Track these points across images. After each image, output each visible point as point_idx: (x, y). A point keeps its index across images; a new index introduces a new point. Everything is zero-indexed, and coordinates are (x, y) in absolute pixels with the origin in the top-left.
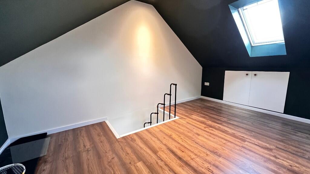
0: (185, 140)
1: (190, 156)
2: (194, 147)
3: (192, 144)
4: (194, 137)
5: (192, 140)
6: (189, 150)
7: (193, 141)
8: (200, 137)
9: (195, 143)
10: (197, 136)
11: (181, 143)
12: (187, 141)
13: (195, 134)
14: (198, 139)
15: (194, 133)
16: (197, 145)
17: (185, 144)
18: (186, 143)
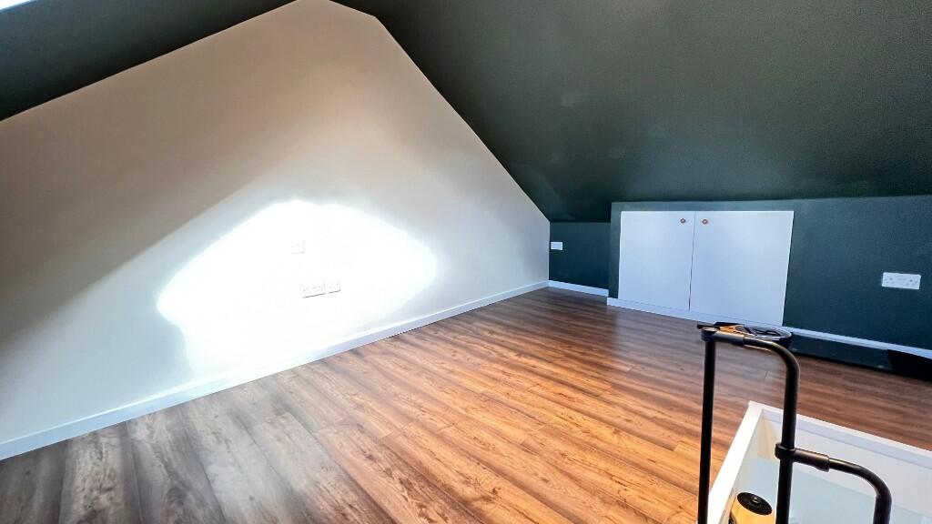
0: (566, 422)
1: (544, 388)
2: (538, 407)
3: (544, 412)
4: (541, 436)
5: (543, 423)
6: (549, 399)
7: (540, 423)
8: (521, 436)
9: (536, 417)
10: (532, 442)
11: (572, 413)
12: (559, 419)
13: (538, 446)
14: (526, 430)
15: (541, 455)
16: (528, 413)
17: (561, 410)
18: (560, 414)
